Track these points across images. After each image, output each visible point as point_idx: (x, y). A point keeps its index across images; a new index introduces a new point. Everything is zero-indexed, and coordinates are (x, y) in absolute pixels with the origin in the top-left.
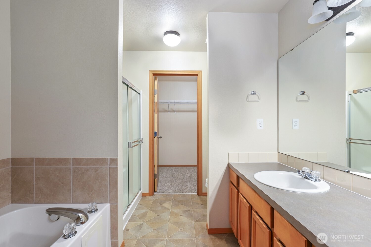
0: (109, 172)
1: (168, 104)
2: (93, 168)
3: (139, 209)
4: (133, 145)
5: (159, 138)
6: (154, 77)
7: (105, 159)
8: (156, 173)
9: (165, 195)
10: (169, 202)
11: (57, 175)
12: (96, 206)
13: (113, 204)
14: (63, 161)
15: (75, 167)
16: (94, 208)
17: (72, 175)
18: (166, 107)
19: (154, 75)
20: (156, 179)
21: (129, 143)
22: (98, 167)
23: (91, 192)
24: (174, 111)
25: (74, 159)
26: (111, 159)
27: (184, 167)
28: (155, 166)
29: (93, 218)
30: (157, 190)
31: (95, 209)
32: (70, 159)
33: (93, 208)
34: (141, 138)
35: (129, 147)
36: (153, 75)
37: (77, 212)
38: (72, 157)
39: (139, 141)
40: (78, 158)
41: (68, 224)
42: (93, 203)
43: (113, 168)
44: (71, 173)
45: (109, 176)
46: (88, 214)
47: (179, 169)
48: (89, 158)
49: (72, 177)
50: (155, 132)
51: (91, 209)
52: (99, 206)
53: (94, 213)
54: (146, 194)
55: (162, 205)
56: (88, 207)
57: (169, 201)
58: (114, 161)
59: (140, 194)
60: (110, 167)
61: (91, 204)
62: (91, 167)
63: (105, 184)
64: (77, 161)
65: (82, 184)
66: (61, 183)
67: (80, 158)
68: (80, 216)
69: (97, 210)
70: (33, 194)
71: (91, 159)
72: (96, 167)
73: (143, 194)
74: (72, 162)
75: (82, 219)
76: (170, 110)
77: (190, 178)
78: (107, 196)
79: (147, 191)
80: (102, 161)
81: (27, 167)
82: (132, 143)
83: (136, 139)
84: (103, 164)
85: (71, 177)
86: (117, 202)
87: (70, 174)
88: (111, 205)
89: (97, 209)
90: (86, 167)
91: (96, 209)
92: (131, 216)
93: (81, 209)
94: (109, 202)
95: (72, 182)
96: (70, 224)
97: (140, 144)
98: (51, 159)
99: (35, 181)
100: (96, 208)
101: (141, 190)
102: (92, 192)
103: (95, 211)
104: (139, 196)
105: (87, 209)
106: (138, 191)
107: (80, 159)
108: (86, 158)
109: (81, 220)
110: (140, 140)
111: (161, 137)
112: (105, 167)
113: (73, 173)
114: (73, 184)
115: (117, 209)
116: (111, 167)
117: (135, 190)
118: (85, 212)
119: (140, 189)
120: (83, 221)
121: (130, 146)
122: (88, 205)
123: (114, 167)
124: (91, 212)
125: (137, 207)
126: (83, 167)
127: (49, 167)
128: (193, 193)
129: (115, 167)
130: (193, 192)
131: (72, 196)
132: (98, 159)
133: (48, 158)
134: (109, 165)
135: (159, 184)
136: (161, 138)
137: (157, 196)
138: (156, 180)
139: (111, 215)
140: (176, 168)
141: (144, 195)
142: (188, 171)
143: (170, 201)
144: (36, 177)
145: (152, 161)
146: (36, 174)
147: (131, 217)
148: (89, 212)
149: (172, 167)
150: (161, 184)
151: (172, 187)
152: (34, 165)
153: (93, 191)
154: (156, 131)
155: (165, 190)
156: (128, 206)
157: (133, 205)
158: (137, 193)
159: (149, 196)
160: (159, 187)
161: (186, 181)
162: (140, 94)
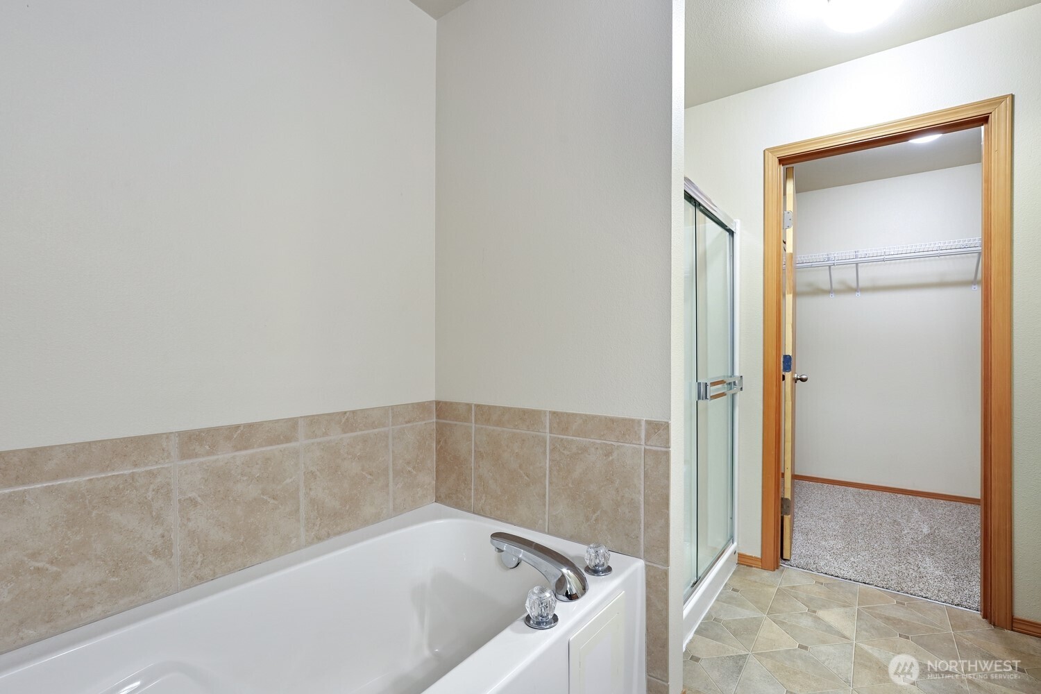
0: (643, 462)
1: (830, 267)
2: (600, 444)
3: (729, 603)
4: (712, 390)
5: (796, 380)
6: (782, 167)
7: (633, 420)
8: (788, 495)
9: (822, 581)
10: (842, 610)
11: (517, 451)
12: (606, 559)
13: (655, 565)
14: (528, 417)
15: (555, 436)
16: (602, 563)
17: (548, 458)
18: (821, 279)
19: (782, 161)
20: (789, 516)
21: (699, 384)
22: (612, 445)
23: (595, 512)
24: (856, 289)
25: (554, 413)
26: (649, 423)
27: (899, 496)
28: (783, 474)
29: (599, 589)
30: (790, 555)
31: (603, 565)
32: (545, 412)
33: (600, 561)
34: (737, 373)
35: (699, 398)
36: (780, 164)
37: (559, 562)
38: (548, 409)
39: (730, 384)
40: (561, 413)
41: (536, 588)
42: (598, 546)
43: (656, 452)
44: (545, 450)
45: (642, 476)
46: (586, 575)
47: (875, 499)
48: (589, 415)
49: (548, 461)
50: (785, 357)
51: (593, 564)
52: (614, 560)
53: (602, 577)
54: (751, 558)
55: (815, 612)
56: (586, 556)
57: (844, 606)
58: (660, 429)
59: (731, 555)
60: (647, 447)
61: (593, 548)
62: (594, 440)
63: (632, 499)
64: (562, 421)
65: (570, 485)
66: (524, 475)
67: (567, 413)
68: (566, 576)
69: (609, 569)
70: (471, 489)
71: (593, 417)
72: (607, 442)
73: (741, 556)
74: (548, 421)
75: (570, 584)
76: (835, 286)
77: (933, 541)
78: (637, 537)
79: (755, 551)
80: (622, 428)
81: (461, 423)
82: (708, 384)
83: (719, 377)
84: (627, 436)
85: (546, 463)
86: (666, 562)
87: (544, 453)
88: (647, 566)
89: (609, 566)
90: (581, 439)
91: (605, 566)
92: (703, 617)
93: (570, 557)
94: (642, 554)
95: (547, 476)
96: (542, 591)
97: (732, 392)
98: (506, 410)
99: (475, 459)
100: (607, 563)
101: (735, 544)
102: (596, 515)
103: (604, 571)
104: (728, 560)
105: (582, 559)
106: (724, 543)
107: (568, 415)
108: (580, 414)
109: (568, 586)
110: (731, 380)
111: (804, 377)
112: (631, 445)
113: (552, 451)
114: (550, 483)
115: (666, 585)
116: (650, 450)
117: (715, 538)
118: (577, 565)
119: (731, 539)
120: (574, 592)
121: (702, 394)
122: (585, 547)
123: (659, 449)
124: (594, 571)
125: (721, 593)
126: (574, 438)
127: (499, 429)
128: (958, 605)
129: (662, 451)
130: (956, 601)
131: (547, 513)
132: (612, 420)
133: (499, 407)
134: (643, 442)
135: (799, 538)
136: (802, 380)
137: (791, 576)
138: (787, 519)
139: (648, 599)
140: (860, 494)
141: (743, 561)
142: (916, 511)
143: (848, 609)
144: (475, 451)
145: (773, 453)
146: (475, 443)
147: (704, 619)
148: (587, 569)
149: (842, 488)
150: (805, 537)
151: (852, 559)
152: (473, 421)
153: (599, 512)
154: (789, 352)
155: (822, 563)
156: (695, 584)
157: (711, 583)
158: (720, 548)
159: (763, 568)
160: (798, 547)
161: (913, 547)
162: (731, 233)
